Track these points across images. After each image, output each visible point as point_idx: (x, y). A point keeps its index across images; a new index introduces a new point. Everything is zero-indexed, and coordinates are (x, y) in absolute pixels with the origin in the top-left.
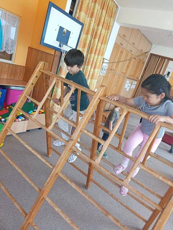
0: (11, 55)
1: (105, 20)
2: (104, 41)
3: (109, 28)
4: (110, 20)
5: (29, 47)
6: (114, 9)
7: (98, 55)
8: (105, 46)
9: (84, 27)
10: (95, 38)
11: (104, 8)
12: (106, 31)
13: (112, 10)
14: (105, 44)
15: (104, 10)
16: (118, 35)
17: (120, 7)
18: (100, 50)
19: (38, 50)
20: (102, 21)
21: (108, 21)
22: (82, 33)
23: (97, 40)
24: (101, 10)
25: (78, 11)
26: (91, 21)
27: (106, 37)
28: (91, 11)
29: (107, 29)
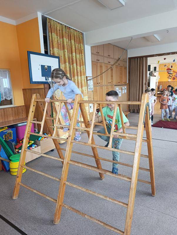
0: (11, 100)
1: (76, 47)
2: (81, 63)
3: (81, 52)
4: (80, 45)
5: (23, 89)
6: (80, 37)
7: (81, 75)
8: (83, 67)
9: (60, 59)
10: (73, 64)
11: (72, 38)
12: (80, 55)
13: (79, 37)
14: (83, 65)
15: (72, 40)
16: (92, 54)
17: (84, 33)
18: (80, 71)
19: (31, 89)
20: (74, 48)
21: (79, 46)
22: (61, 64)
23: (75, 64)
24: (70, 41)
25: (51, 49)
26: (64, 52)
27: (82, 60)
28: (62, 45)
29: (80, 53)
